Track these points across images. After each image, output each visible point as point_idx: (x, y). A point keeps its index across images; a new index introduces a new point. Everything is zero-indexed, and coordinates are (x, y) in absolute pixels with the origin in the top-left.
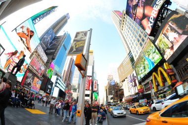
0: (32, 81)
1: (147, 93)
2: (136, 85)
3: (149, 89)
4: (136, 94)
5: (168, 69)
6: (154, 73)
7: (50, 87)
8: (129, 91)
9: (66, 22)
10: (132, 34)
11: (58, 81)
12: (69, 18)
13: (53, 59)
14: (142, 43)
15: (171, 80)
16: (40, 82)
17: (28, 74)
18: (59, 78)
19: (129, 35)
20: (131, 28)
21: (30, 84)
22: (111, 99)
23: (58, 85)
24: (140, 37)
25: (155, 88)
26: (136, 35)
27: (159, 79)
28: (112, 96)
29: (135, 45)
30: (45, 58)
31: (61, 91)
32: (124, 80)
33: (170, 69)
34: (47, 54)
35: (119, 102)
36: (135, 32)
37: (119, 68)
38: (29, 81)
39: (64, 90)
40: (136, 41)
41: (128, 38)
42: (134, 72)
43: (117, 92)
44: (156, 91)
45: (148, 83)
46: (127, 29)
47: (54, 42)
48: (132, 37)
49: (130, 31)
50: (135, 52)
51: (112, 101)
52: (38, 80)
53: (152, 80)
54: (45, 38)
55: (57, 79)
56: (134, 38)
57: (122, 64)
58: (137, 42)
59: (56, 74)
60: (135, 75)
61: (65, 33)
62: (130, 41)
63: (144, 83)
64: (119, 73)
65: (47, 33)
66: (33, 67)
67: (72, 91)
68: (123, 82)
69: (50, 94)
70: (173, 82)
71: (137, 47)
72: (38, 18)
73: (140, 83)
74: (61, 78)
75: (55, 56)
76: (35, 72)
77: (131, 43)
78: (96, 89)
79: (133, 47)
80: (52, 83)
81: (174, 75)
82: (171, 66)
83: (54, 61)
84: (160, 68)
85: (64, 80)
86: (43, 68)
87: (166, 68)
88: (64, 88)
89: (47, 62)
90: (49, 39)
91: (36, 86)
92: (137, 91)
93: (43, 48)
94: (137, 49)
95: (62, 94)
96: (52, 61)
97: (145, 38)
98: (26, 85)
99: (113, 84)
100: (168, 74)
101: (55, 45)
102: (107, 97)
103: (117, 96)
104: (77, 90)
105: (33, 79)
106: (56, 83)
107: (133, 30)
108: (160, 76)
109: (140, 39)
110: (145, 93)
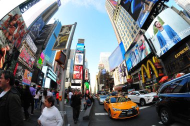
0: (22, 73)
1: (136, 83)
2: (125, 75)
3: (138, 80)
4: (125, 84)
5: (156, 63)
6: (143, 65)
7: (41, 78)
8: (119, 80)
9: (57, 9)
10: (124, 25)
11: (49, 72)
12: (60, 5)
13: (43, 49)
14: (134, 35)
15: (158, 73)
16: (31, 74)
17: (18, 67)
18: (50, 68)
19: (122, 26)
20: (124, 19)
21: (21, 77)
22: (102, 88)
23: (49, 75)
24: (132, 28)
25: (143, 79)
26: (129, 26)
27: (148, 71)
28: (103, 85)
29: (127, 36)
30: (35, 49)
31: (52, 82)
32: (115, 70)
33: (158, 63)
34: (36, 44)
35: (109, 91)
36: (127, 23)
39: (55, 81)
40: (128, 32)
41: (120, 29)
42: (124, 63)
43: (108, 81)
44: (144, 82)
45: (137, 74)
46: (120, 20)
47: (44, 31)
48: (125, 28)
49: (122, 21)
50: (126, 43)
52: (28, 72)
53: (140, 72)
54: (34, 27)
55: (48, 69)
56: (126, 29)
58: (129, 34)
59: (47, 65)
60: (125, 65)
61: (56, 21)
62: (122, 32)
63: (134, 74)
66: (23, 59)
68: (113, 71)
69: (41, 85)
70: (160, 75)
71: (128, 39)
73: (129, 73)
74: (52, 68)
75: (45, 46)
76: (25, 64)
77: (123, 34)
79: (125, 38)
80: (44, 74)
81: (162, 69)
82: (160, 60)
83: (44, 51)
84: (149, 61)
85: (55, 70)
86: (33, 60)
87: (154, 62)
88: (56, 78)
89: (37, 53)
90: (38, 27)
91: (27, 78)
92: (126, 81)
93: (32, 38)
94: (128, 40)
95: (53, 84)
96: (42, 51)
97: (137, 30)
98: (17, 78)
99: (104, 73)
100: (156, 67)
102: (98, 86)
103: (108, 85)
104: (69, 80)
106: (47, 73)
107: (126, 22)
108: (148, 68)
109: (132, 31)
110: (134, 83)
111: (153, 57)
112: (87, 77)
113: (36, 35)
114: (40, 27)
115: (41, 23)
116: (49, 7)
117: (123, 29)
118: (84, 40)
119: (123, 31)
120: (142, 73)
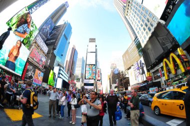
0: (33, 73)
1: (156, 81)
3: (159, 77)
4: (144, 82)
5: (183, 55)
6: (165, 60)
9: (65, 10)
10: (139, 19)
11: (61, 72)
12: (68, 6)
13: (54, 49)
14: (151, 27)
16: (42, 74)
17: (28, 66)
18: (62, 68)
19: (135, 20)
20: (138, 12)
21: (31, 77)
22: (115, 88)
23: (61, 76)
24: (148, 21)
25: (166, 75)
26: (144, 19)
27: (171, 66)
28: (116, 85)
29: (142, 30)
30: (45, 49)
31: (64, 82)
32: (130, 68)
34: (47, 45)
36: (142, 17)
37: (124, 56)
38: (30, 74)
39: (67, 81)
40: (144, 26)
41: (134, 23)
42: (142, 59)
43: (121, 80)
45: (158, 70)
46: (133, 14)
47: (54, 32)
48: (139, 22)
50: (143, 38)
51: (116, 90)
52: (39, 72)
53: (162, 68)
54: (44, 29)
55: (60, 70)
56: (141, 22)
57: (127, 51)
59: (59, 65)
61: (65, 23)
62: (136, 26)
63: (153, 71)
64: (124, 60)
65: (46, 23)
66: (33, 59)
67: (75, 81)
68: (128, 69)
70: (188, 69)
71: (145, 32)
72: (34, 7)
73: (148, 70)
74: (63, 68)
75: (56, 46)
76: (36, 64)
77: (138, 28)
78: (100, 78)
79: (140, 32)
82: (185, 52)
83: (56, 51)
84: (172, 54)
85: (67, 70)
86: (44, 59)
88: (68, 78)
89: (48, 53)
90: (48, 29)
91: (38, 78)
93: (43, 39)
94: (145, 34)
95: (65, 85)
96: (53, 51)
98: (27, 78)
99: (116, 72)
101: (55, 34)
102: (111, 86)
103: (121, 84)
104: (81, 80)
105: (34, 71)
106: (59, 73)
107: (140, 15)
108: (172, 62)
109: (149, 24)
110: (154, 81)
111: (178, 49)
112: (99, 77)
113: (46, 37)
114: (50, 28)
115: (51, 24)
116: (58, 9)
117: (138, 23)
118: (95, 39)
119: (138, 26)
120: (165, 69)
